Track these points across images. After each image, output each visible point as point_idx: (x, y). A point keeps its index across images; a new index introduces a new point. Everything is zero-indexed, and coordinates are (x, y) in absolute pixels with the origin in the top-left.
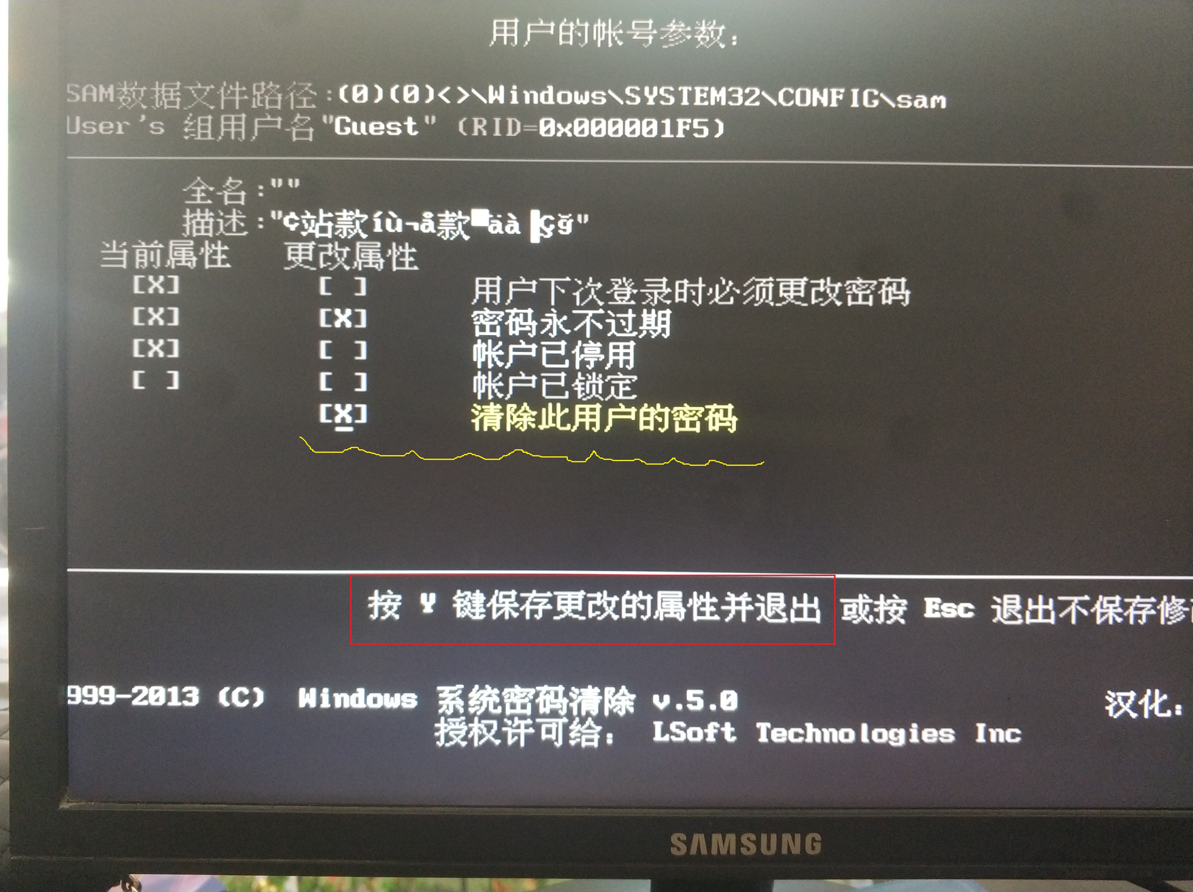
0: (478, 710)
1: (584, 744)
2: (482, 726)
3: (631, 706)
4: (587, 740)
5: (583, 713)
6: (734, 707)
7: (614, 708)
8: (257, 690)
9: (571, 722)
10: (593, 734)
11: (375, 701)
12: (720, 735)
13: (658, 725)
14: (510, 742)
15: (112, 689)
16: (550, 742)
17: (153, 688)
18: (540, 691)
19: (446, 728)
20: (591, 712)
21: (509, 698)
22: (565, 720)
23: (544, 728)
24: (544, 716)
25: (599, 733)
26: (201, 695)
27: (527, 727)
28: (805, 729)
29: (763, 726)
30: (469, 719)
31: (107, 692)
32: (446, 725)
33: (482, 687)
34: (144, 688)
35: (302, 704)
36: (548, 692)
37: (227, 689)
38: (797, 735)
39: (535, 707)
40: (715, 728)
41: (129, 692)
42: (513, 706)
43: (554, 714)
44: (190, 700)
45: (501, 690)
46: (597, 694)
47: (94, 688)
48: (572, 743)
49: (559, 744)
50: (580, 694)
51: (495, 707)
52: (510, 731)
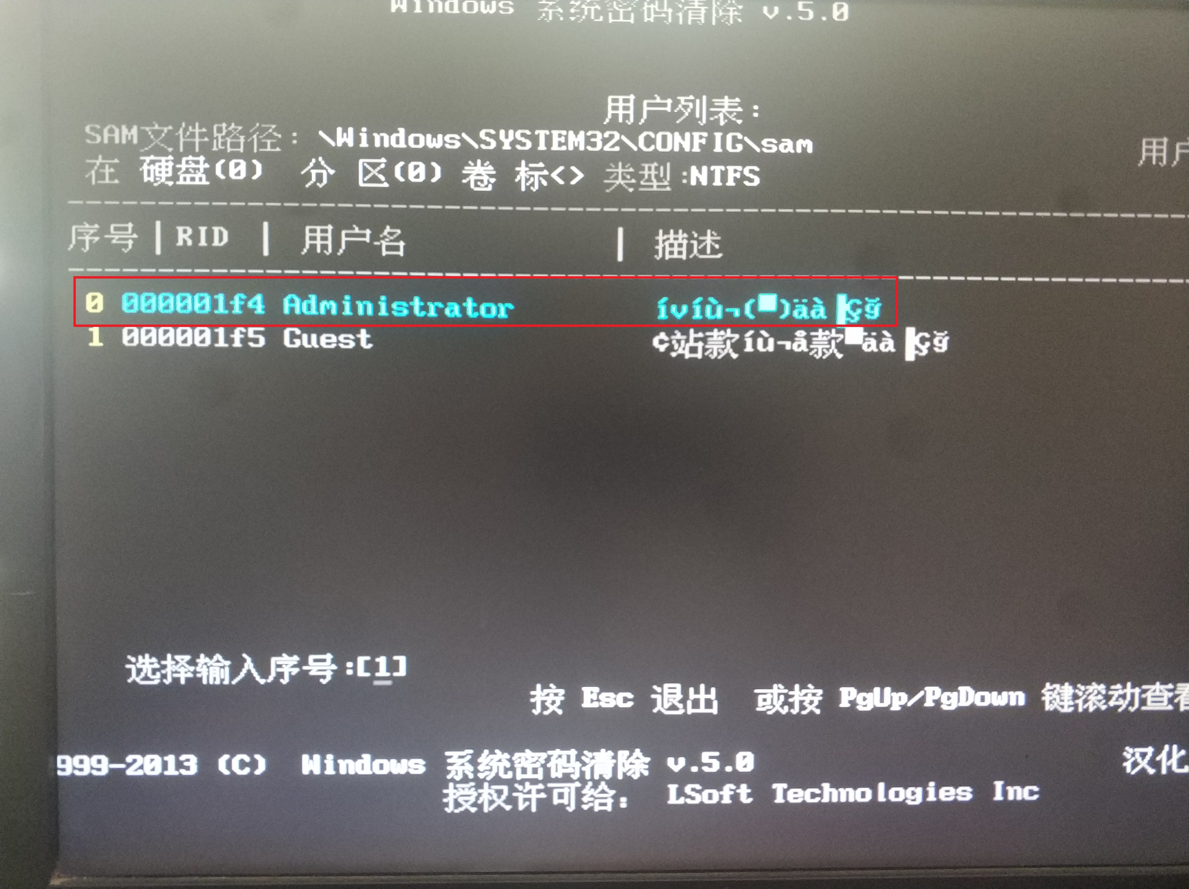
0: (487, 776)
1: (597, 809)
2: (492, 792)
3: (645, 769)
4: (601, 804)
5: (596, 777)
6: (750, 768)
7: (628, 771)
8: (257, 757)
9: (583, 787)
10: (606, 798)
11: (381, 767)
12: (735, 797)
13: (673, 788)
14: (521, 807)
15: (104, 759)
16: (562, 806)
17: (149, 757)
18: (552, 756)
19: (455, 794)
20: (604, 776)
21: (520, 763)
22: (578, 784)
23: (555, 793)
24: (557, 780)
25: (613, 797)
26: (200, 764)
27: (539, 791)
28: (821, 788)
29: (779, 787)
30: (479, 784)
31: (99, 762)
32: (455, 791)
33: (492, 752)
34: (138, 757)
35: (305, 771)
36: (560, 756)
37: (226, 757)
38: (813, 795)
39: (547, 771)
40: (731, 790)
41: (123, 761)
42: (524, 771)
43: (567, 778)
44: (188, 768)
45: (512, 755)
46: (611, 758)
47: (85, 758)
48: (585, 807)
49: (571, 809)
50: (593, 758)
51: (506, 772)
52: (521, 797)
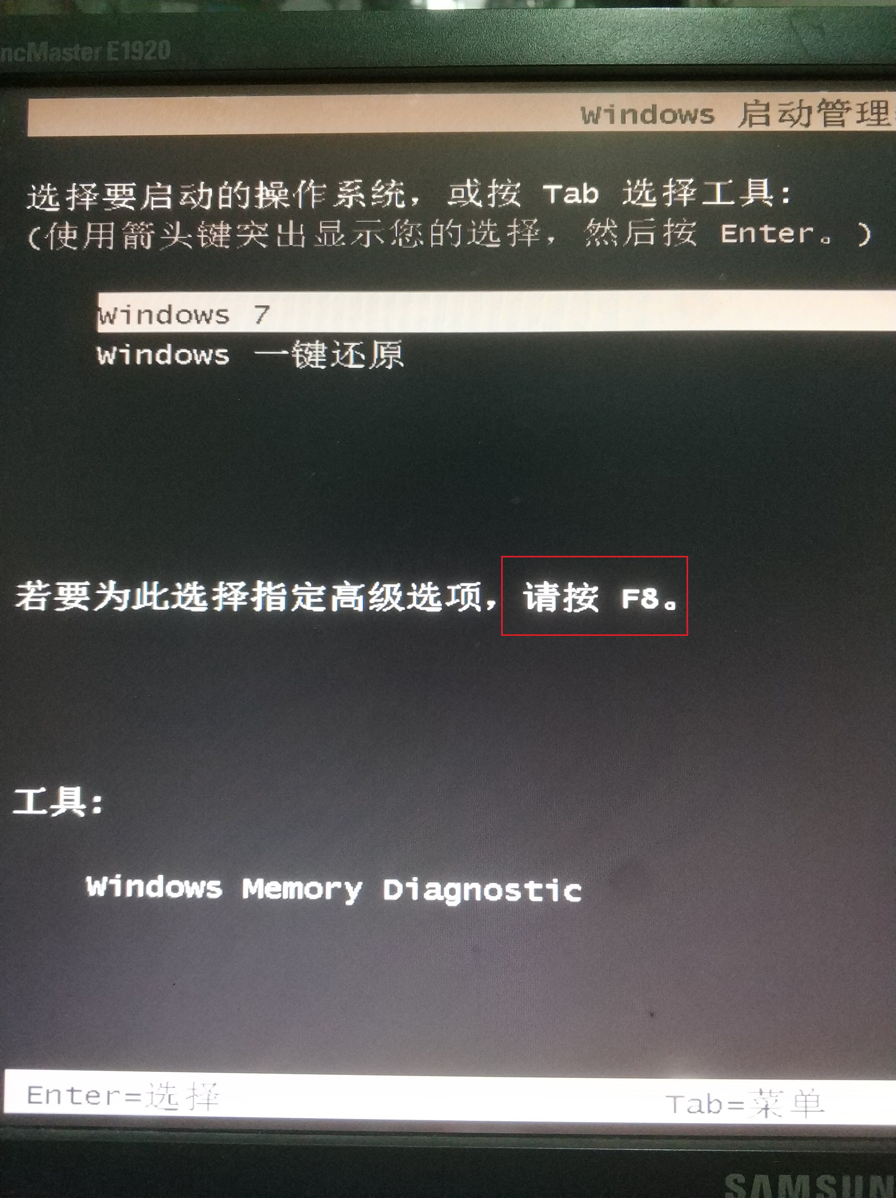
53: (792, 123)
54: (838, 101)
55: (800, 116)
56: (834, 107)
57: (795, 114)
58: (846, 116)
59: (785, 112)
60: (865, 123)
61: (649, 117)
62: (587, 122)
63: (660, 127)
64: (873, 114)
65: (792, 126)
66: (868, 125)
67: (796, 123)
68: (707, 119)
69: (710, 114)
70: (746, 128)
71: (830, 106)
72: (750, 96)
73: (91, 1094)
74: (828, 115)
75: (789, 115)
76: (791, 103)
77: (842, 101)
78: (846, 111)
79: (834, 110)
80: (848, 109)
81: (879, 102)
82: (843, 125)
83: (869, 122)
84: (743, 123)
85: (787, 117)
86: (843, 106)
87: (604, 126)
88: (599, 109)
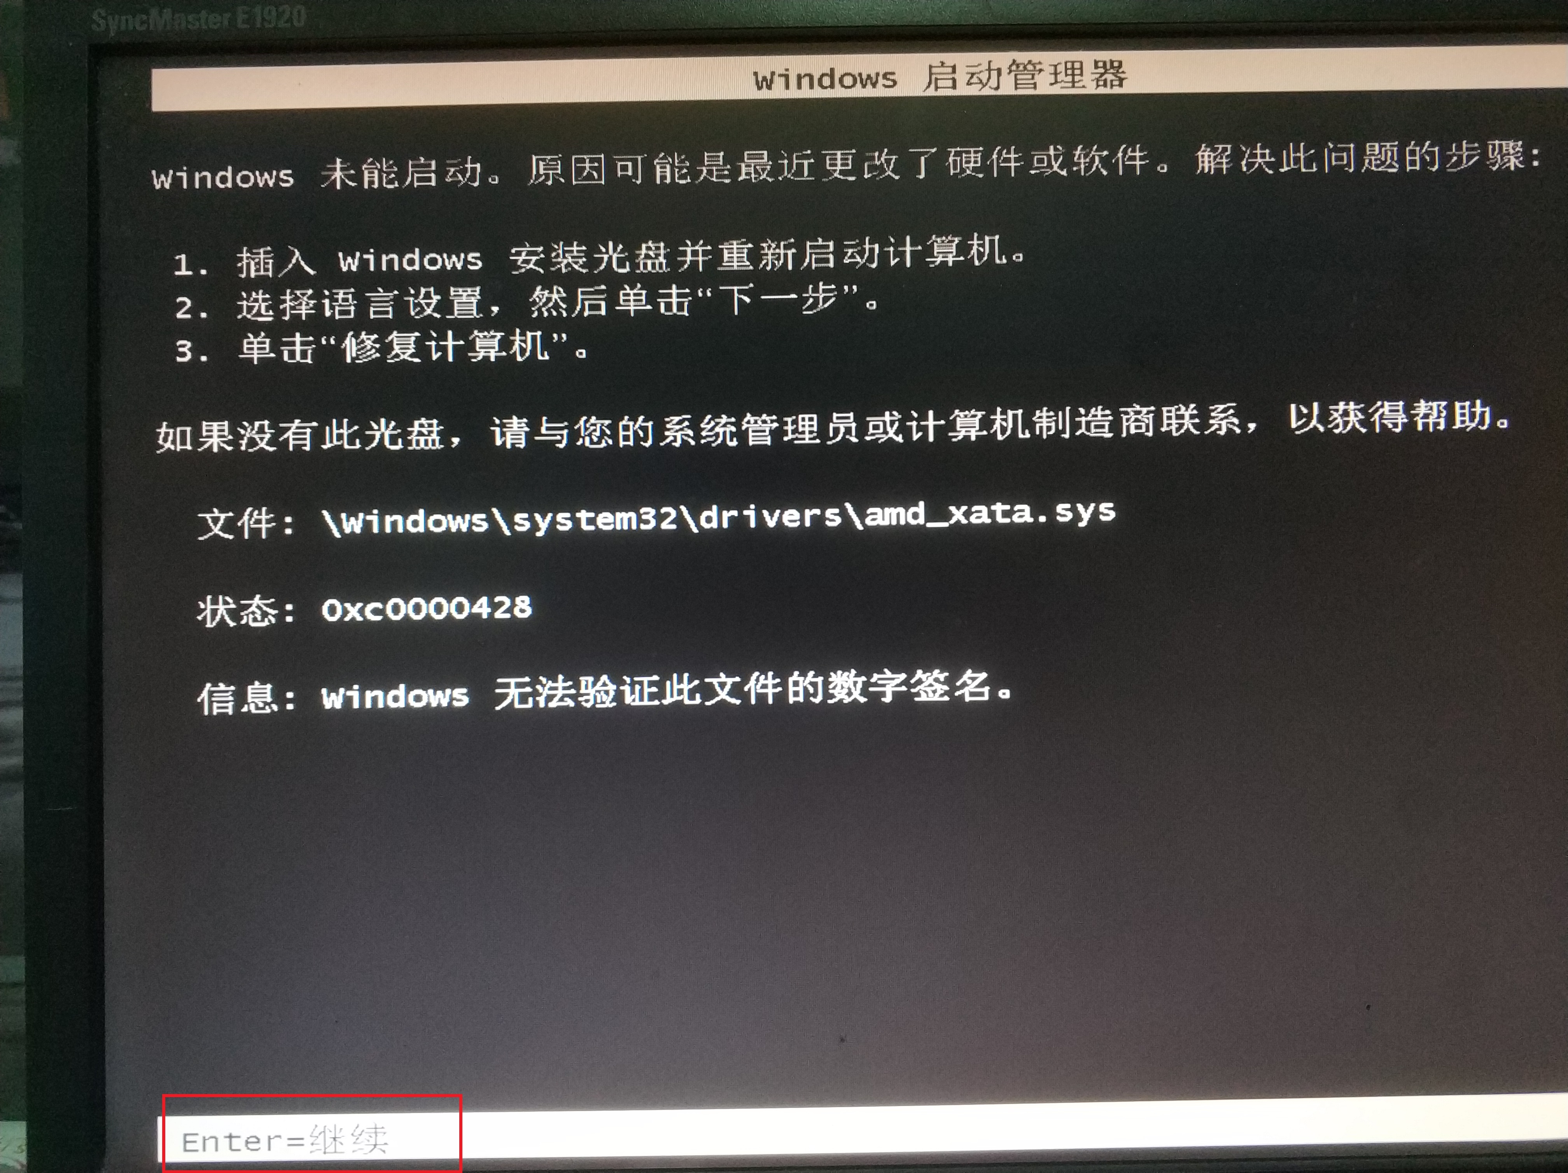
53: (980, 86)
54: (1030, 62)
55: (989, 78)
56: (1025, 68)
57: (984, 77)
58: (1037, 78)
59: (973, 74)
60: (1059, 85)
61: (826, 81)
62: (760, 88)
63: (839, 92)
64: (1066, 75)
65: (980, 90)
66: (1062, 88)
67: (984, 86)
68: (890, 83)
69: (891, 77)
70: (931, 92)
71: (1021, 68)
72: (935, 58)
73: (251, 1140)
74: (1019, 77)
75: (978, 77)
76: (980, 65)
77: (1034, 62)
78: (1038, 72)
79: (1026, 72)
80: (1041, 70)
81: (1073, 63)
82: (1035, 88)
83: (1063, 84)
84: (928, 86)
85: (975, 80)
86: (1035, 67)
87: (778, 92)
88: (773, 74)
